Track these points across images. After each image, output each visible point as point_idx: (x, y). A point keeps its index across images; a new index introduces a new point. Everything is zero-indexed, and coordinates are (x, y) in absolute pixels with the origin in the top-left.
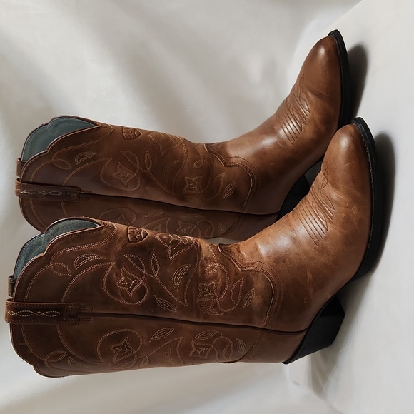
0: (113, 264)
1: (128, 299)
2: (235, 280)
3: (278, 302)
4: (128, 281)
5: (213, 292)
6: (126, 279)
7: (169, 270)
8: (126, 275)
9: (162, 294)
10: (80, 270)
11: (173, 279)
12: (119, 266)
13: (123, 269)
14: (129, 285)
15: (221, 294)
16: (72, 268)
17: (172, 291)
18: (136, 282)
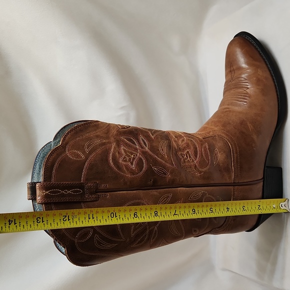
0: (114, 145)
1: (132, 172)
2: (202, 145)
3: (236, 153)
4: (129, 156)
5: (190, 157)
6: (127, 155)
7: (154, 144)
8: (125, 151)
9: (156, 163)
10: (90, 153)
11: (160, 149)
12: (118, 145)
13: (122, 147)
14: (130, 159)
15: (196, 157)
16: (84, 153)
17: (163, 158)
18: (134, 156)
